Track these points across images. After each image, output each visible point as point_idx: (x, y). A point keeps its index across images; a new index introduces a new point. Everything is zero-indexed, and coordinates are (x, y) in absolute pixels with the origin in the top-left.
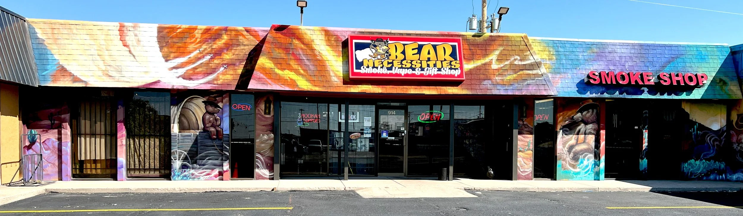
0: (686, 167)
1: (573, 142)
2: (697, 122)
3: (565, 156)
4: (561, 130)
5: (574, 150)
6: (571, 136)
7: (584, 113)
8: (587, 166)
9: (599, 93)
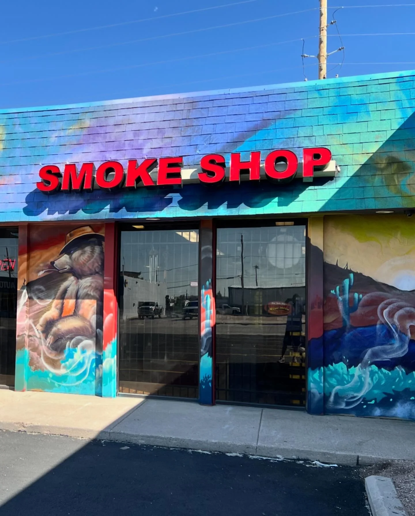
0: (314, 379)
1: (52, 313)
2: (351, 271)
3: (37, 341)
4: (24, 289)
5: (54, 329)
6: (49, 301)
7: (76, 254)
8: (81, 365)
9: (68, 212)
